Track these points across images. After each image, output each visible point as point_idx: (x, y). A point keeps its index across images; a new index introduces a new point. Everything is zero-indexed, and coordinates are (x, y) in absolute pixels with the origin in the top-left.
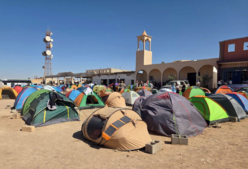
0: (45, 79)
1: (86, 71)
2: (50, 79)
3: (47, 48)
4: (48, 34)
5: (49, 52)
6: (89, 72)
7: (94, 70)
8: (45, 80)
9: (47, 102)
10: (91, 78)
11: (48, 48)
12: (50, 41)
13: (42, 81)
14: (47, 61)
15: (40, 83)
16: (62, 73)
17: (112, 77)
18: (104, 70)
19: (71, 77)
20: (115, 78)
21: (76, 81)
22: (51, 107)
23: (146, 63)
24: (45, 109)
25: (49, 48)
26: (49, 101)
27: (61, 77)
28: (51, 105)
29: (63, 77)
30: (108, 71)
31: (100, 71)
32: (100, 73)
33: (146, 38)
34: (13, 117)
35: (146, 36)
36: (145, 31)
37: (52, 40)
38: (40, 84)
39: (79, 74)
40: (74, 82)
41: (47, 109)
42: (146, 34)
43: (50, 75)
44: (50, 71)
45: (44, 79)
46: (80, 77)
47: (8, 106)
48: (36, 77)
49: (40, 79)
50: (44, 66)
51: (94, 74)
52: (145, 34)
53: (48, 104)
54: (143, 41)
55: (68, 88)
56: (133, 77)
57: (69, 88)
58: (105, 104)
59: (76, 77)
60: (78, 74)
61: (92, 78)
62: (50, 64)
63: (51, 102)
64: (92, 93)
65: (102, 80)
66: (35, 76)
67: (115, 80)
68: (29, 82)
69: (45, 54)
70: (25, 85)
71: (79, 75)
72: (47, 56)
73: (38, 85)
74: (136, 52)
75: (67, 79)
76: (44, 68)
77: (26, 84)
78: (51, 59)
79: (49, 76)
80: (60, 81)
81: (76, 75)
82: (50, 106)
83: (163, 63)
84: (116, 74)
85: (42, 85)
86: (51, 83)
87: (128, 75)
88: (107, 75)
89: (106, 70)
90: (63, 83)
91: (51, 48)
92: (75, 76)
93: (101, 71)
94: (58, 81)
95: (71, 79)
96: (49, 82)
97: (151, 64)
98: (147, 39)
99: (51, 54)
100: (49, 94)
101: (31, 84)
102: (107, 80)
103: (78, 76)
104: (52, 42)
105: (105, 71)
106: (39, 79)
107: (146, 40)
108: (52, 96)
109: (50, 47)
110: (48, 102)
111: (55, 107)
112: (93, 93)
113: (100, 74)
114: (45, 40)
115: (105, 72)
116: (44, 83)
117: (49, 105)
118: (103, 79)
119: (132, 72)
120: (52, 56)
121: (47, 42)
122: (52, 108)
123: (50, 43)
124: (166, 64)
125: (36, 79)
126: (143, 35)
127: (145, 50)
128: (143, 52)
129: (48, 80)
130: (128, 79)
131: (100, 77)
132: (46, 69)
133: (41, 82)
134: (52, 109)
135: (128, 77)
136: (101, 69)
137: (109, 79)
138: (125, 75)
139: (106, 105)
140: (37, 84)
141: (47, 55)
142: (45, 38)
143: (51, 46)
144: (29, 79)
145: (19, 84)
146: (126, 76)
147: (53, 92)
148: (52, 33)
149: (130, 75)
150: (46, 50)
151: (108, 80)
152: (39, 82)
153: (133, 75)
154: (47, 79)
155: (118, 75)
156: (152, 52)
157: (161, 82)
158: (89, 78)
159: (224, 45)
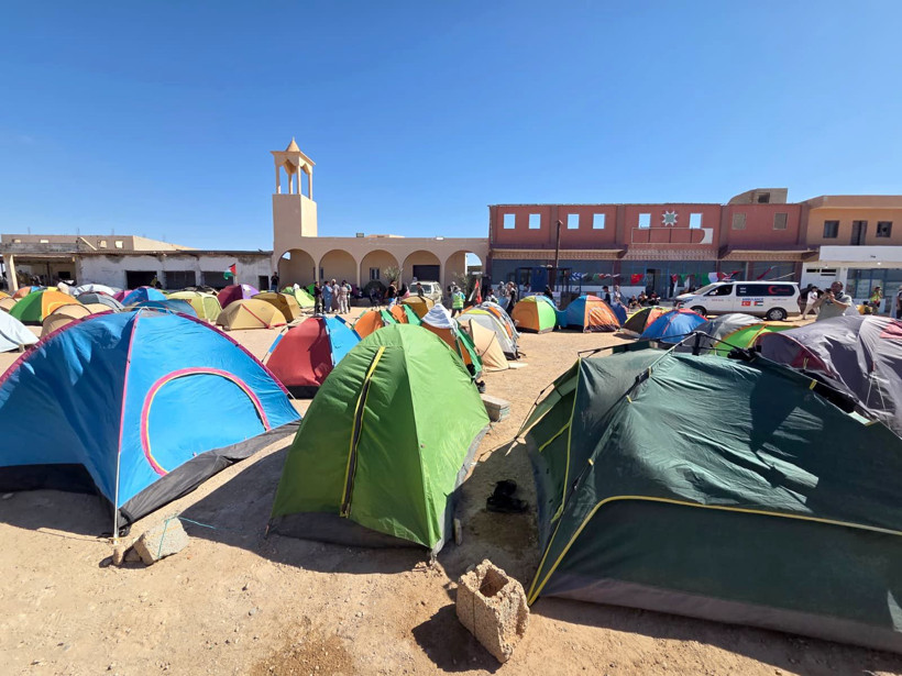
23: (306, 232)
30: (119, 245)
33: (301, 162)
42: (299, 150)
51: (86, 250)
52: (295, 147)
54: (296, 170)
56: (267, 269)
61: (72, 263)
74: (273, 196)
84: (194, 254)
87: (244, 262)
88: (153, 258)
98: (305, 167)
105: (104, 243)
107: (301, 168)
118: (136, 269)
119: (260, 255)
124: (367, 239)
126: (291, 150)
127: (302, 198)
130: (247, 271)
131: (117, 261)
135: (247, 266)
137: (164, 272)
138: (235, 259)
146: (240, 264)
149: (253, 261)
153: (264, 262)
155: (203, 259)
159: (497, 213)
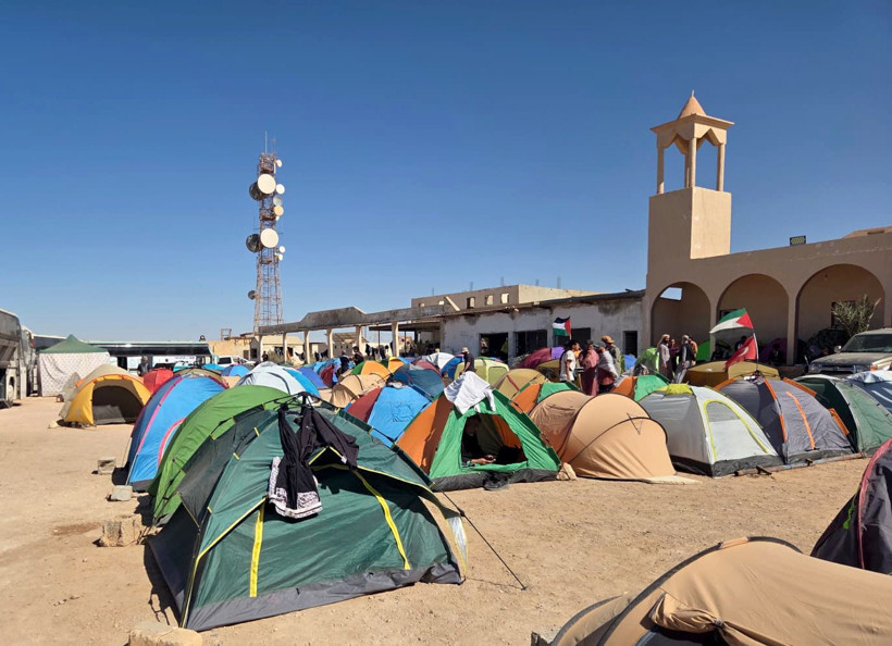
0: (257, 338)
1: (413, 300)
2: (277, 340)
3: (265, 219)
4: (266, 166)
5: (269, 237)
6: (423, 305)
7: (449, 295)
8: (259, 344)
9: (271, 466)
10: (435, 328)
11: (267, 219)
12: (275, 193)
13: (248, 348)
14: (264, 270)
15: (242, 353)
16: (319, 314)
17: (528, 324)
18: (486, 293)
19: (353, 330)
20: (542, 327)
21: (374, 345)
22: (292, 503)
23: (698, 251)
24: (258, 508)
25: (269, 220)
26: (277, 461)
27: (315, 328)
28: (289, 490)
29: (325, 331)
30: (504, 298)
31: (469, 300)
32: (469, 307)
33: (700, 130)
34: (105, 540)
35: (704, 121)
36: (693, 98)
37: (281, 189)
38: (242, 358)
39: (386, 316)
40: (368, 346)
41: (269, 511)
42: (701, 113)
43: (274, 323)
44: (273, 309)
45: (253, 338)
46: (388, 329)
47: (103, 464)
48: (226, 333)
49: (241, 341)
50: (253, 292)
51: (450, 312)
52: (695, 108)
53: (273, 482)
54: (686, 144)
55: (349, 372)
56: (636, 319)
57: (353, 374)
58: (557, 462)
59: (371, 329)
60: (383, 313)
61: (438, 328)
62: (276, 280)
63: (288, 467)
64: (486, 400)
65: (482, 336)
66: (222, 330)
67: (542, 334)
68: (202, 351)
69: (255, 243)
70: (186, 365)
71: (388, 320)
72: (265, 252)
73: (233, 363)
74: (651, 198)
75: (338, 338)
76: (253, 298)
77: (191, 359)
78: (277, 261)
79: (271, 327)
80: (311, 344)
81: (375, 318)
82: (282, 492)
83: (798, 243)
84: (547, 306)
85: (249, 362)
86: (279, 355)
87: (606, 311)
88: (506, 315)
89: (497, 293)
90: (326, 354)
91: (277, 218)
92: (371, 322)
93: (472, 300)
94: (304, 346)
95: (355, 337)
96: (273, 350)
97: (728, 253)
98: (708, 136)
99: (279, 244)
100: (280, 416)
101: (208, 360)
102: (506, 335)
103: (382, 323)
104: (281, 197)
105: (490, 298)
106: (236, 338)
107: (698, 140)
108: (296, 428)
109: (274, 216)
110: (275, 472)
111: (310, 503)
112: (493, 404)
113: (470, 311)
114: (256, 192)
115: (490, 301)
116: (255, 353)
117: (278, 485)
118: (488, 331)
119: (630, 297)
120: (282, 249)
121: (265, 195)
122: (294, 507)
123: (275, 200)
124: (813, 245)
125: (227, 339)
126: (687, 113)
127: (696, 190)
128: (685, 197)
129: (268, 344)
130: (608, 327)
131: (474, 323)
132: (262, 301)
133: (245, 352)
134: (298, 513)
135: (610, 317)
136: (475, 289)
137: (515, 333)
138: (594, 309)
139: (568, 467)
140: (227, 360)
141: (263, 247)
142: (256, 184)
143: (279, 211)
144: (202, 342)
145: (172, 359)
146: (601, 315)
147: (299, 405)
148: (279, 163)
149: (617, 309)
150: (261, 229)
151: (510, 336)
152: (237, 351)
153: (633, 308)
154: (265, 339)
155: (560, 312)
156: (729, 195)
157: (785, 340)
158: (427, 330)
